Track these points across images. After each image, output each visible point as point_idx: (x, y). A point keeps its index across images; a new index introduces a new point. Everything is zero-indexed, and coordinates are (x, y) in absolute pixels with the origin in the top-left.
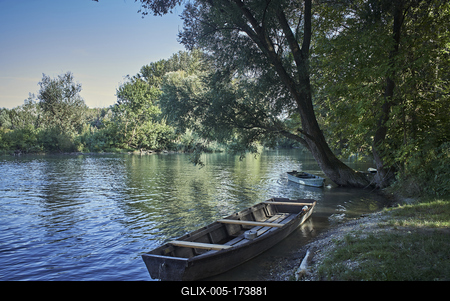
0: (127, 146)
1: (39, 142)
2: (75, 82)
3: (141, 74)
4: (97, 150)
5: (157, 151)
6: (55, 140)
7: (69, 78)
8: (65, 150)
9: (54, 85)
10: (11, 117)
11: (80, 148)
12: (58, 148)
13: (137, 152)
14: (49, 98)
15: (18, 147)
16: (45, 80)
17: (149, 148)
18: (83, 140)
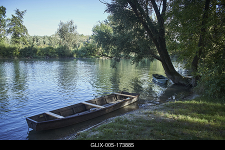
0: (97, 55)
1: (56, 53)
2: (74, 25)
3: (107, 20)
4: (82, 57)
5: (111, 57)
6: (63, 52)
7: (72, 22)
8: (68, 56)
9: (65, 26)
10: (49, 40)
11: (75, 56)
12: (64, 55)
13: (101, 58)
14: (62, 32)
15: (47, 55)
16: (61, 24)
17: (107, 56)
18: (76, 52)
